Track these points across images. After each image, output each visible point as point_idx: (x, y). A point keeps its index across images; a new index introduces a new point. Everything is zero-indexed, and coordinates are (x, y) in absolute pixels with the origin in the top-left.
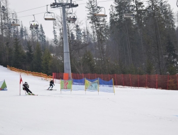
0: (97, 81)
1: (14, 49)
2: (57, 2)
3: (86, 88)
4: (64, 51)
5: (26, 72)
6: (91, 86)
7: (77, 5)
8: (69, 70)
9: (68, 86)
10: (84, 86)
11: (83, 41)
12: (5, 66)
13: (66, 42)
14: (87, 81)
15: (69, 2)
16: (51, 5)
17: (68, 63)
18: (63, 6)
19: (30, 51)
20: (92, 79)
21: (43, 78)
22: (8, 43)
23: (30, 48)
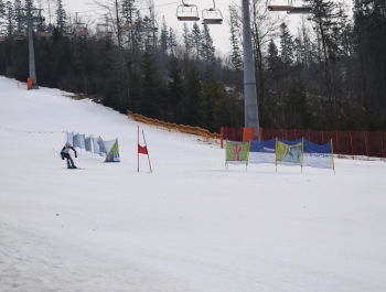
0: (299, 144)
1: (144, 76)
3: (277, 160)
4: (245, 81)
5: (166, 126)
8: (255, 121)
9: (242, 153)
10: (274, 155)
11: (295, 59)
12: (123, 111)
13: (250, 62)
14: (281, 145)
17: (252, 106)
19: (177, 80)
20: (291, 140)
21: (202, 138)
22: (130, 64)
23: (175, 74)
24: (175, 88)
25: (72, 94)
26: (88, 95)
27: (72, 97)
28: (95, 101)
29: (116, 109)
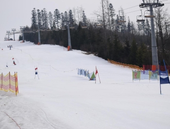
0: (157, 72)
1: (114, 44)
2: (145, 2)
4: (152, 46)
6: (153, 75)
7: (163, 5)
9: (137, 76)
12: (106, 59)
13: (154, 37)
14: (150, 72)
15: (156, 2)
16: (140, 6)
17: (155, 56)
18: (151, 5)
19: (128, 45)
22: (109, 39)
23: (127, 43)
24: (127, 49)
25: (86, 52)
26: (92, 53)
27: (86, 54)
28: (95, 55)
29: (103, 58)
